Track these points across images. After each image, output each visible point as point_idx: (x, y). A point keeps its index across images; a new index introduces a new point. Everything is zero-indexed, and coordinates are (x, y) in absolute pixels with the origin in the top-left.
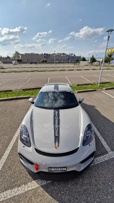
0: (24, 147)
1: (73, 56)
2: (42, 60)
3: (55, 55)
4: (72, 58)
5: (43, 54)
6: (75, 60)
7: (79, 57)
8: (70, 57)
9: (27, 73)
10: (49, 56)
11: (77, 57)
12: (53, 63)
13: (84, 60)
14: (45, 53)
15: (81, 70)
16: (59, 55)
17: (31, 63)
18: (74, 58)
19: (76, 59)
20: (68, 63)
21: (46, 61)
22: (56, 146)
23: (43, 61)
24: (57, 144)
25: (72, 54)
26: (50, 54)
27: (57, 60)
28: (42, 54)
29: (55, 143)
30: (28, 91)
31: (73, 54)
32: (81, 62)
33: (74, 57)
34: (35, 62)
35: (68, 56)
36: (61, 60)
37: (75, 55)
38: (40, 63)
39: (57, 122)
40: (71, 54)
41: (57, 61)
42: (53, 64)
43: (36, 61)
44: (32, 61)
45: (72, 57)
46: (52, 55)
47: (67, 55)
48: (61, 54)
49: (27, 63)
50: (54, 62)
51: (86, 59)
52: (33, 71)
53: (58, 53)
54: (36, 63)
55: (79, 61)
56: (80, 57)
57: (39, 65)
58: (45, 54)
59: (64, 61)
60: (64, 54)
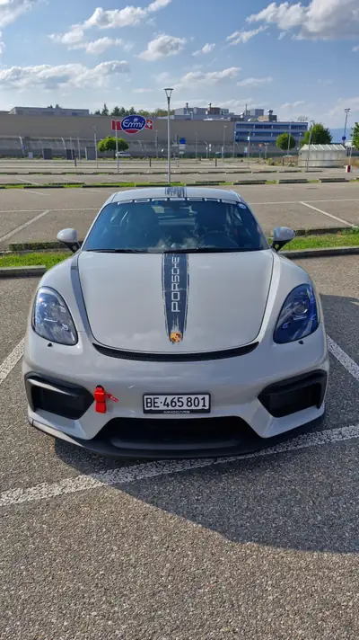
0: (50, 345)
1: (263, 119)
2: (104, 142)
3: (173, 117)
4: (257, 134)
5: (111, 111)
6: (273, 142)
7: (294, 126)
8: (250, 126)
9: (26, 190)
10: (141, 120)
11: (285, 126)
12: (162, 156)
13: (322, 136)
14: (120, 107)
15: (304, 181)
16: (192, 116)
17: (48, 155)
18: (269, 134)
19: (278, 138)
20: (241, 155)
21: (123, 146)
22: (173, 336)
23: (111, 146)
24: (176, 330)
25: (259, 112)
26: (146, 114)
27: (183, 141)
28: (105, 110)
29: (170, 329)
30: (37, 254)
31: (266, 113)
32: (306, 147)
33: (269, 127)
34: (69, 151)
35: (241, 120)
36: (202, 143)
37: (273, 118)
38: (92, 157)
39: (175, 280)
40: (253, 114)
41: (182, 147)
42: (161, 161)
43: (72, 147)
44: (51, 146)
45: (258, 126)
46: (155, 115)
47: (235, 118)
48: (201, 111)
49: (27, 156)
50: (165, 152)
51: (331, 134)
52: (60, 186)
53: (187, 109)
54: (69, 155)
55: (294, 143)
56: (303, 126)
57: (86, 165)
58: (117, 112)
59: (215, 144)
60: (215, 111)
